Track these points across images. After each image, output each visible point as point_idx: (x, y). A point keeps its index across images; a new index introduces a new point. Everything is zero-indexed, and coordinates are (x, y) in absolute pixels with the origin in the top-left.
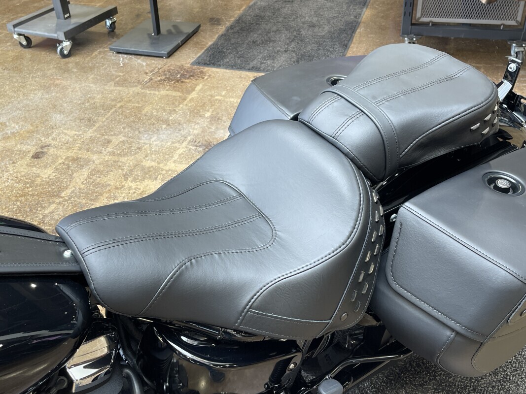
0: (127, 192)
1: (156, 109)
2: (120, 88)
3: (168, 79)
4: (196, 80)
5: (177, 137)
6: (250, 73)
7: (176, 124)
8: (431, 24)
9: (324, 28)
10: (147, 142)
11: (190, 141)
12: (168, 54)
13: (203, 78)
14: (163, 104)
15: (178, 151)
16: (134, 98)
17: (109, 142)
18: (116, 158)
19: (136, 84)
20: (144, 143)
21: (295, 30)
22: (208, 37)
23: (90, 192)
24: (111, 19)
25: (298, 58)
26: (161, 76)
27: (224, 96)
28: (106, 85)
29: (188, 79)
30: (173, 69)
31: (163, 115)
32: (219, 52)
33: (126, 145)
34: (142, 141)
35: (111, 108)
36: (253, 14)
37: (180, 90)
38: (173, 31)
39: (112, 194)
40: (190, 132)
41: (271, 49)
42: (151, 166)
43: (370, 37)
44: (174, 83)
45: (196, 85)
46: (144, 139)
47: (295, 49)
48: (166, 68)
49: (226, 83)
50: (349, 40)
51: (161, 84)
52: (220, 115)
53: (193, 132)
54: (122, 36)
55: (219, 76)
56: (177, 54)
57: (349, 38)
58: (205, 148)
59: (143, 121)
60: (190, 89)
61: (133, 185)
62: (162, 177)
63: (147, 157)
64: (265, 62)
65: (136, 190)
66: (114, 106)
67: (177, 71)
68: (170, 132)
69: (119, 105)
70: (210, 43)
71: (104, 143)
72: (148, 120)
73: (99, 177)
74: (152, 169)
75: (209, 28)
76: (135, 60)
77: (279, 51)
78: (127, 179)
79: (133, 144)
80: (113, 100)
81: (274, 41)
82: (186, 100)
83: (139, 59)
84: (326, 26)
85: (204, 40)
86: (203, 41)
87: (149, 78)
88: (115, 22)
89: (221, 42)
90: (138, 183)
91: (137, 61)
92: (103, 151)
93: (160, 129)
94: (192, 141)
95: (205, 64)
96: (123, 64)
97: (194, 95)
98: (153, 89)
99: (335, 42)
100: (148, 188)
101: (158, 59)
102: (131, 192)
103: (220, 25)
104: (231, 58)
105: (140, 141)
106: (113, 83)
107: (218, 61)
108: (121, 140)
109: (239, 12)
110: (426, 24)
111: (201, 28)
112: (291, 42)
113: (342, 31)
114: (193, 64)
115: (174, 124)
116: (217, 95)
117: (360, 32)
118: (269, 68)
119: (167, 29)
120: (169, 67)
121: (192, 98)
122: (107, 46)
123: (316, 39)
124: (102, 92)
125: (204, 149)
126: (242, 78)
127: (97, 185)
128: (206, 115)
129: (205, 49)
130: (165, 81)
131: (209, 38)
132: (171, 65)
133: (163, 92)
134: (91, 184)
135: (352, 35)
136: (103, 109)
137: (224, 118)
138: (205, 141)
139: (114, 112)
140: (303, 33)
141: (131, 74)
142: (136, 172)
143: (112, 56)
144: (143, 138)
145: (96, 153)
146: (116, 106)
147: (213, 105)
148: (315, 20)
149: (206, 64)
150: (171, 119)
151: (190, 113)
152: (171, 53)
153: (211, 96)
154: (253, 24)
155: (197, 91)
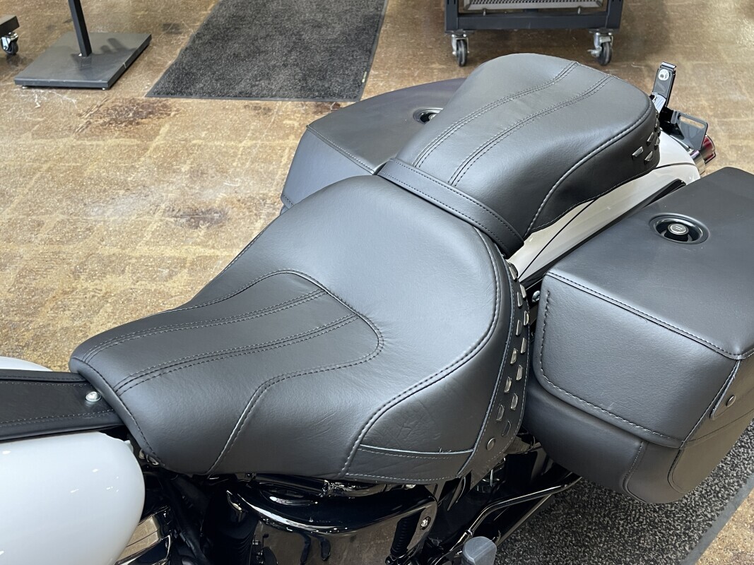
0: (82, 296)
1: (104, 168)
2: (43, 141)
3: (116, 120)
4: (159, 118)
5: (143, 206)
6: (237, 101)
7: (139, 188)
8: (485, 13)
9: (334, 28)
10: (99, 218)
11: (165, 210)
12: (109, 83)
13: (169, 115)
14: (113, 159)
15: (150, 227)
16: (67, 154)
17: (40, 224)
18: (56, 248)
19: (67, 133)
20: (95, 221)
21: (293, 33)
22: (165, 53)
23: (24, 303)
24: (9, 36)
25: (305, 75)
26: (104, 117)
27: (204, 139)
28: (20, 138)
29: (145, 118)
30: (120, 105)
31: (116, 175)
32: (186, 74)
33: (67, 226)
34: (92, 218)
35: (34, 173)
36: (227, 15)
37: (137, 136)
38: (111, 48)
39: (60, 303)
40: (162, 196)
41: (262, 63)
42: (112, 253)
43: (402, 37)
44: (126, 126)
45: (160, 126)
46: (94, 213)
47: (298, 61)
48: (109, 104)
49: (204, 119)
50: (373, 43)
51: (105, 129)
52: (204, 167)
53: (167, 196)
54: (31, 61)
55: (192, 110)
56: (123, 82)
57: (372, 40)
58: (189, 218)
59: (87, 187)
60: (152, 133)
61: (90, 285)
62: (131, 268)
63: (103, 241)
64: (257, 83)
65: (95, 292)
66: (38, 169)
67: (127, 107)
68: (132, 201)
69: (45, 167)
70: (170, 63)
71: (33, 227)
72: (95, 185)
73: (35, 279)
74: (114, 258)
75: (164, 40)
76: (60, 97)
77: (274, 66)
78: (79, 277)
79: (79, 224)
80: (34, 161)
81: (266, 52)
82: (148, 150)
83: (64, 93)
84: (336, 25)
85: (160, 58)
86: (159, 60)
87: (85, 121)
88: (16, 40)
89: (186, 59)
90: (97, 281)
91: (62, 98)
92: (33, 240)
93: (116, 196)
94: (169, 210)
95: (167, 94)
96: (40, 104)
97: (158, 141)
98: (94, 137)
99: (353, 46)
100: (113, 287)
101: (94, 91)
102: (88, 296)
103: (180, 33)
104: (206, 81)
105: (88, 218)
106: (30, 135)
107: (187, 88)
108: (58, 219)
109: (205, 12)
110: (479, 13)
111: (153, 40)
112: (290, 52)
113: (361, 31)
114: (149, 95)
115: (136, 187)
116: (194, 139)
117: (386, 30)
118: (265, 92)
119: (102, 45)
120: (113, 102)
121: (157, 146)
122: (9, 79)
123: (325, 45)
124: (15, 150)
125: (189, 221)
126: (228, 109)
127: (33, 291)
128: (183, 170)
129: (164, 71)
130: (111, 124)
131: (168, 55)
132: (116, 99)
133: (111, 141)
134: (23, 290)
135: (375, 36)
136: (21, 175)
137: (210, 172)
138: (188, 208)
139: (39, 179)
140: (306, 37)
141: (57, 117)
142: (91, 265)
143: (20, 93)
144: (92, 214)
145: (23, 244)
146: (41, 170)
147: (191, 154)
148: (319, 17)
149: (169, 94)
150: (131, 181)
151: (158, 169)
152: (113, 82)
153: (186, 140)
154: (229, 28)
155: (163, 135)
